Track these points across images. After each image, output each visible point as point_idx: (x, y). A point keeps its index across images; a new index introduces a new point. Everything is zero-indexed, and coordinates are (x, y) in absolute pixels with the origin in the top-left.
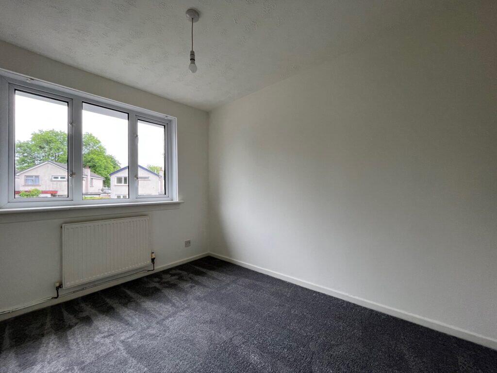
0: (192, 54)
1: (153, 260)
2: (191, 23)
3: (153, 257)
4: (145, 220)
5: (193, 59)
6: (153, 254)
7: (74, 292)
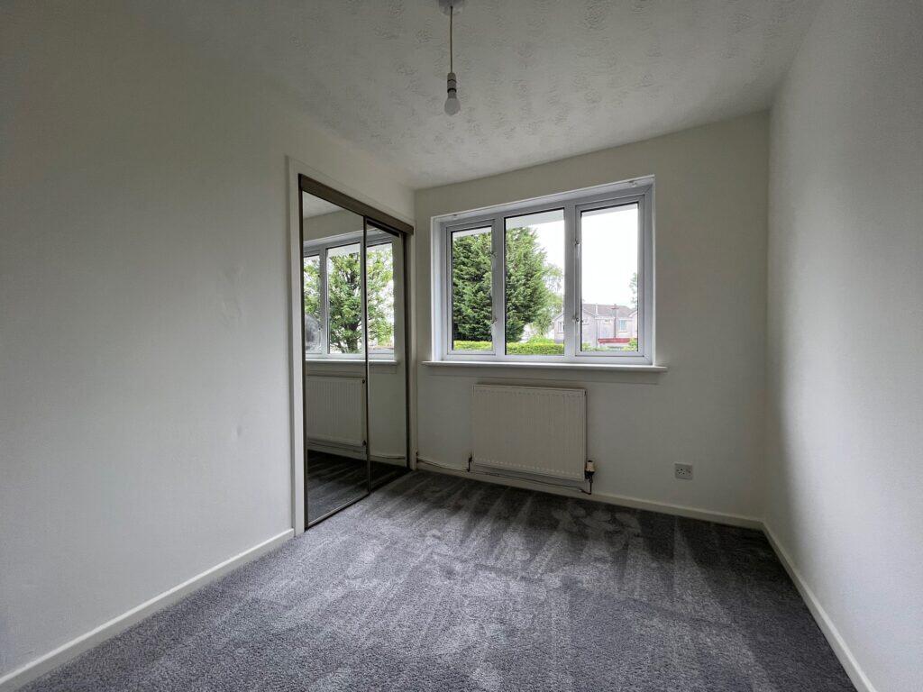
0: (451, 79)
1: (589, 475)
2: (449, 17)
3: (590, 469)
4: (563, 396)
5: (452, 90)
6: (590, 465)
7: (487, 473)
